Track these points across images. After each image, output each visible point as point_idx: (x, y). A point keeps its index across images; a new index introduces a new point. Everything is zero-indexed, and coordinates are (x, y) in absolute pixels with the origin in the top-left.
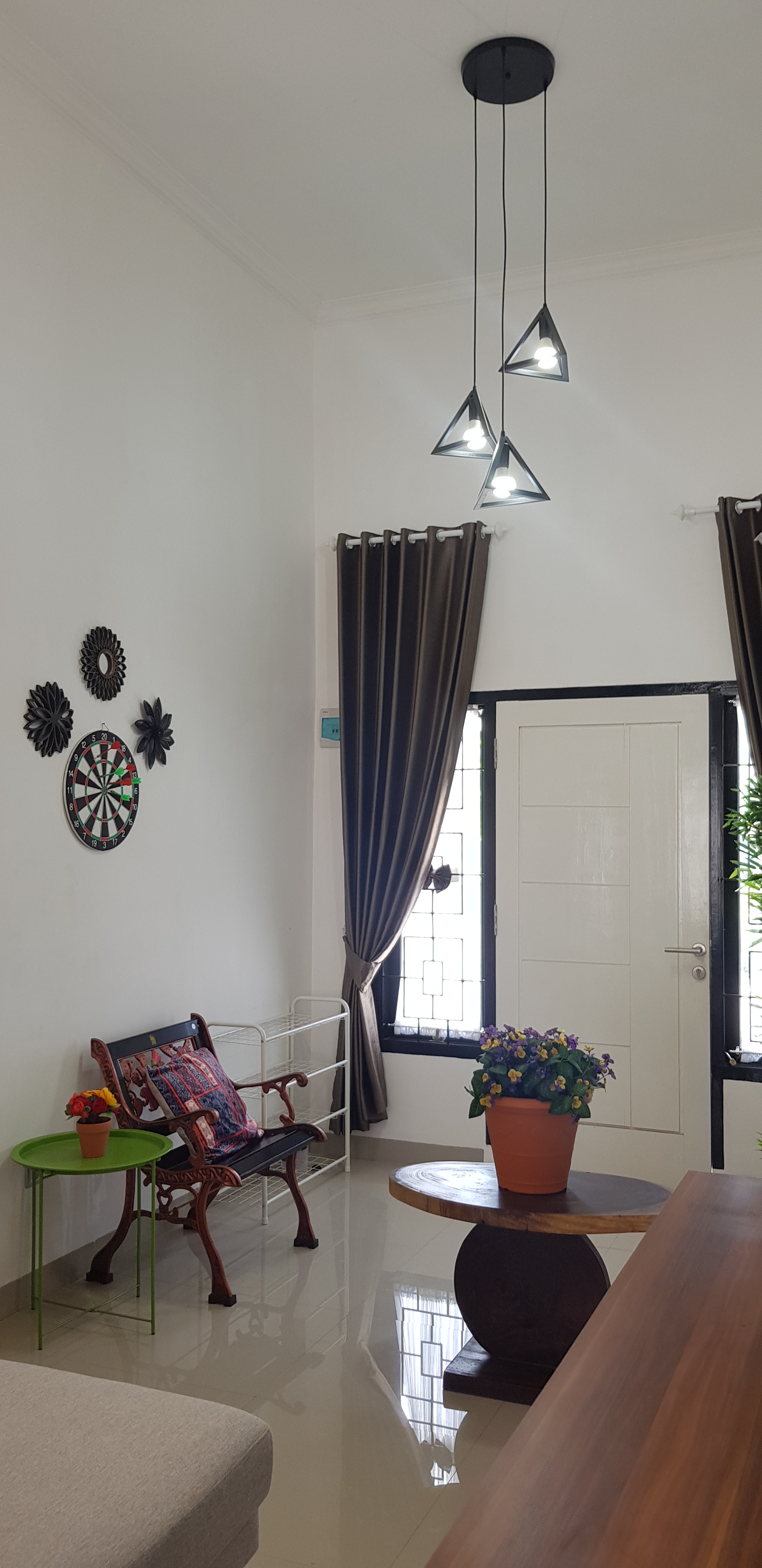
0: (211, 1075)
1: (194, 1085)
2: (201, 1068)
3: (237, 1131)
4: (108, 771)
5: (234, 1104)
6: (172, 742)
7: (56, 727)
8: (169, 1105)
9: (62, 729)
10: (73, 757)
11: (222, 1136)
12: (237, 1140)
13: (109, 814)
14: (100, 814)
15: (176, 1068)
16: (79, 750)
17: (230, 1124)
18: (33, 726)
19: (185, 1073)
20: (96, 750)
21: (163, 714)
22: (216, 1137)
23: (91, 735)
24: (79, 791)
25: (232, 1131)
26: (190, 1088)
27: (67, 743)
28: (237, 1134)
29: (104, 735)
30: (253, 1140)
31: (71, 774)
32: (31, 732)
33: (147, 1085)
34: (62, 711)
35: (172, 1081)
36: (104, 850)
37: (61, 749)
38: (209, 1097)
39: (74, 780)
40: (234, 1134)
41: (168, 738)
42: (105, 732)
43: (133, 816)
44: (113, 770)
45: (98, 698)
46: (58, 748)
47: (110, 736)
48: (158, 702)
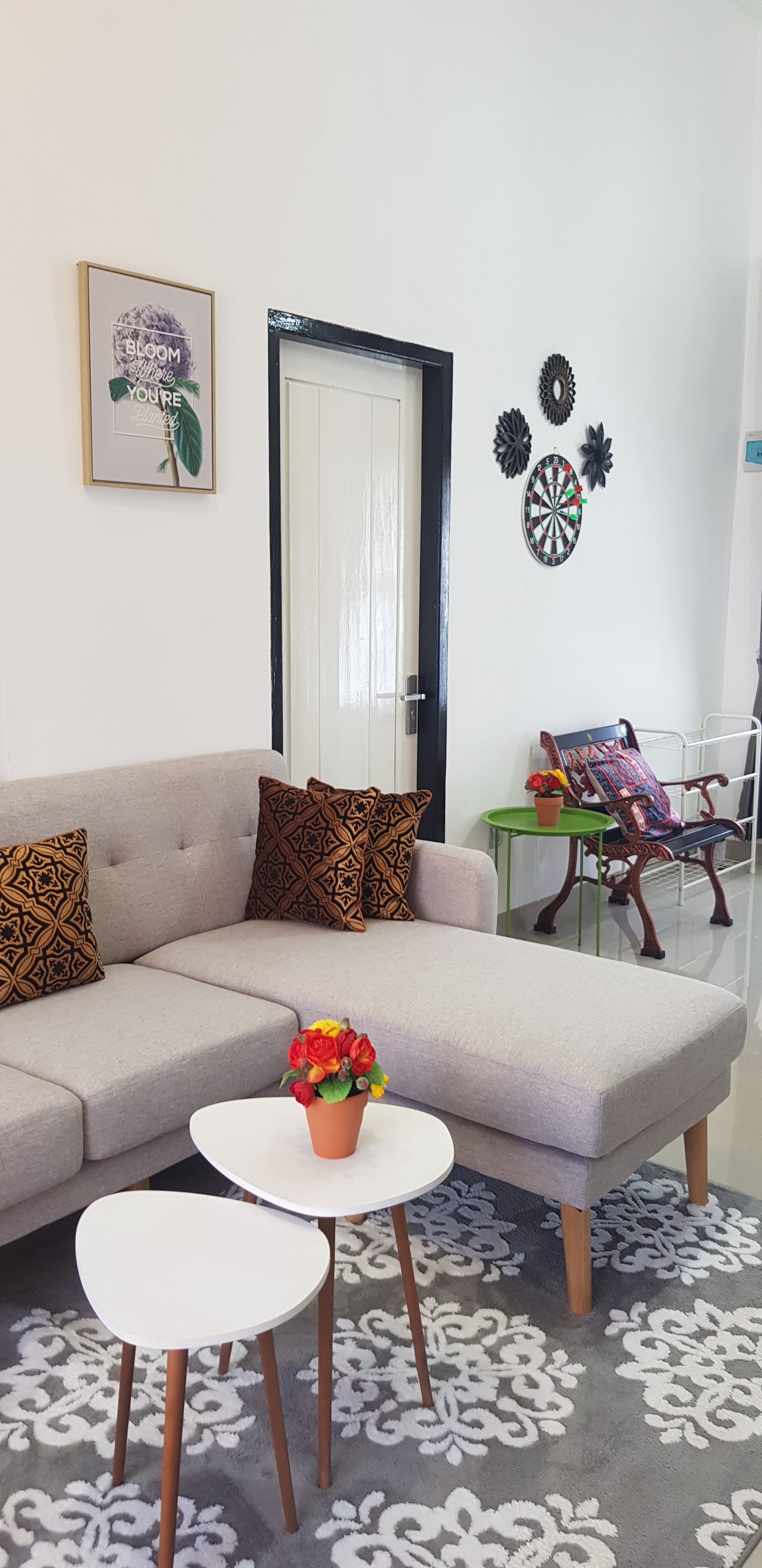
0: (640, 770)
1: (627, 777)
2: (632, 763)
3: (664, 819)
4: (558, 493)
5: (661, 797)
6: (611, 466)
7: (519, 452)
8: (605, 791)
9: (523, 453)
10: (531, 480)
11: (651, 822)
12: (664, 827)
13: (558, 533)
14: (550, 533)
15: (611, 762)
16: (535, 473)
17: (658, 813)
18: (501, 450)
19: (619, 766)
20: (549, 472)
21: (605, 438)
22: (646, 823)
23: (545, 459)
24: (536, 510)
25: (659, 819)
26: (623, 779)
27: (526, 466)
28: (664, 822)
29: (556, 458)
30: (677, 829)
31: (529, 495)
32: (499, 455)
33: (586, 774)
34: (523, 437)
35: (608, 771)
36: (552, 565)
37: (522, 471)
38: (640, 788)
39: (531, 500)
40: (661, 821)
41: (608, 462)
42: (556, 456)
43: (577, 535)
44: (562, 492)
45: (552, 423)
46: (520, 469)
47: (561, 459)
48: (601, 427)
